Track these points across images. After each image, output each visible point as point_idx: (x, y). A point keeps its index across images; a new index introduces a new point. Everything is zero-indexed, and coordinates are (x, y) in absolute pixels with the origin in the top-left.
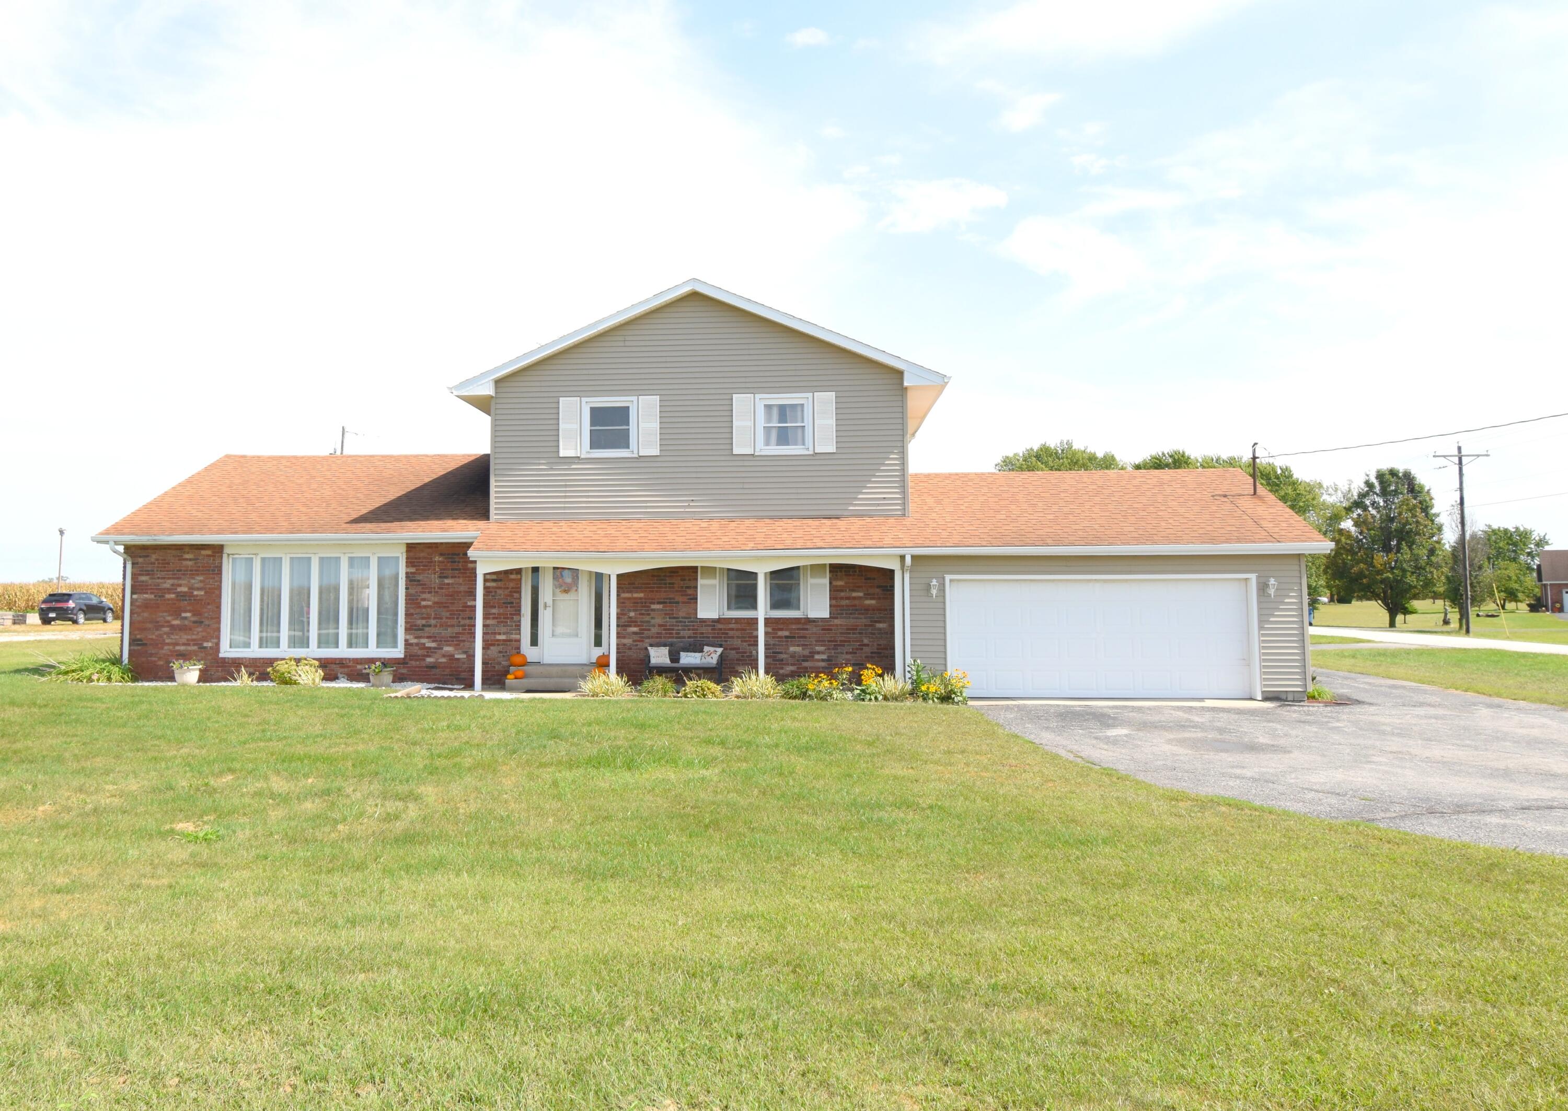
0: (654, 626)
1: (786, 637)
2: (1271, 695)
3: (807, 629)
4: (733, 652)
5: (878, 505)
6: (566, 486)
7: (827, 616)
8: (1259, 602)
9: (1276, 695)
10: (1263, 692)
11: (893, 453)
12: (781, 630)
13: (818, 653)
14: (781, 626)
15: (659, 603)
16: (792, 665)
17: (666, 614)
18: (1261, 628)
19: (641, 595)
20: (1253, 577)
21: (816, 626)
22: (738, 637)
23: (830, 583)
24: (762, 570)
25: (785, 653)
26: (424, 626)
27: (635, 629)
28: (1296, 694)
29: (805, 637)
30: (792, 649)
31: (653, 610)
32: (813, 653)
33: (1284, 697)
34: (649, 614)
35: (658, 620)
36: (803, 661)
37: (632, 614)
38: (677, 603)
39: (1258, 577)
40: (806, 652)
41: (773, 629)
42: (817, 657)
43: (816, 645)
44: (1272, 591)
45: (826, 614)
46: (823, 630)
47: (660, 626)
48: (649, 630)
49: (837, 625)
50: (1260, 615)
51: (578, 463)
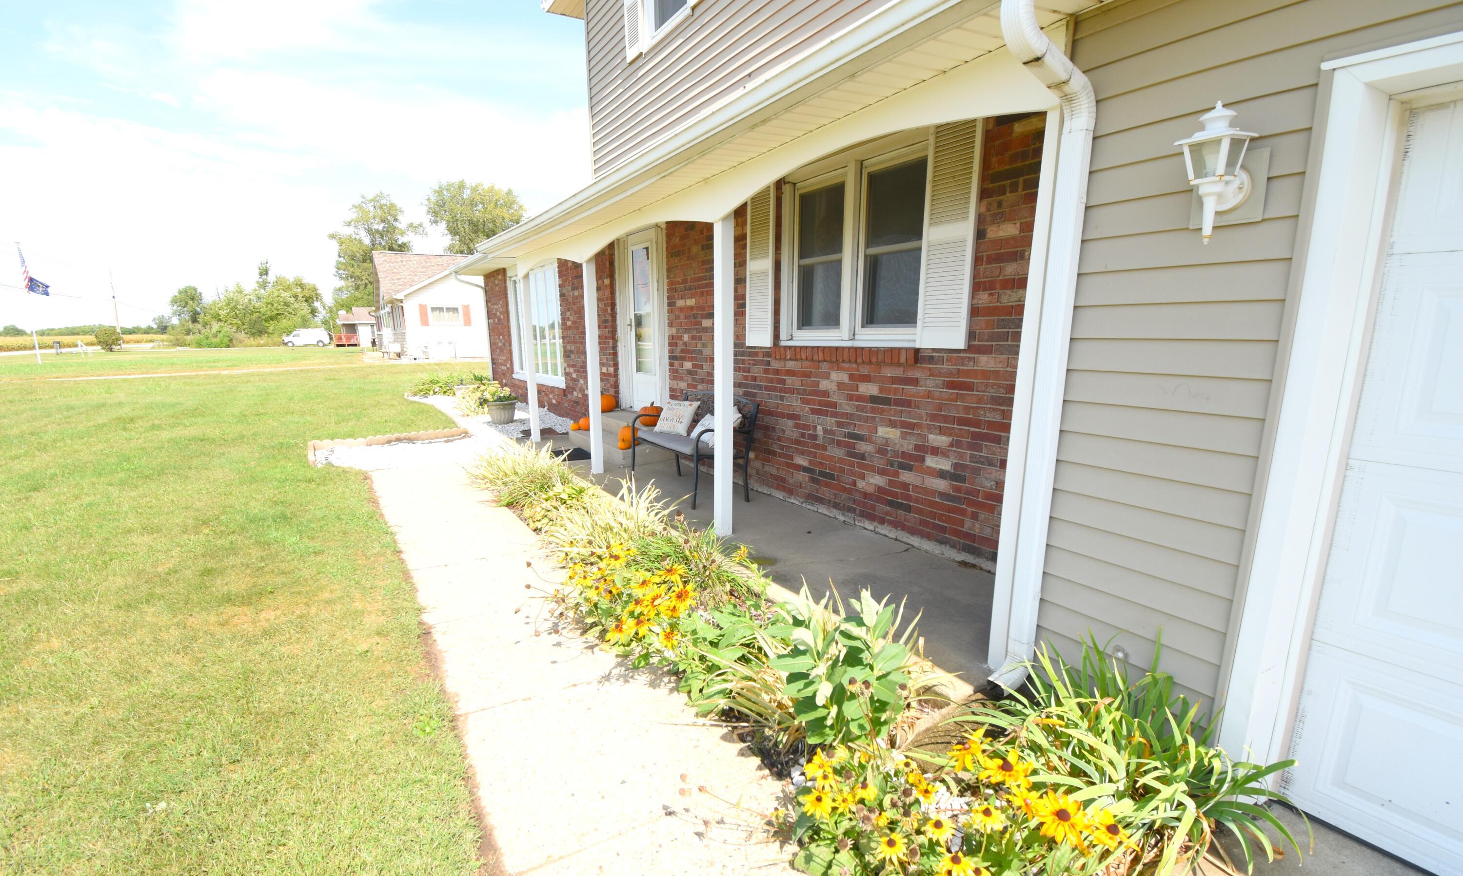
1: (873, 399)
3: (915, 382)
4: (790, 423)
7: (959, 342)
12: (867, 378)
14: (865, 370)
16: (882, 472)
21: (934, 373)
23: (980, 234)
29: (907, 403)
30: (883, 431)
31: (705, 329)
32: (924, 450)
34: (700, 338)
35: (708, 351)
36: (903, 466)
37: (686, 338)
40: (908, 446)
41: (851, 377)
42: (931, 462)
43: (931, 428)
45: (960, 339)
46: (951, 385)
48: (702, 367)
49: (986, 374)
51: (643, 65)
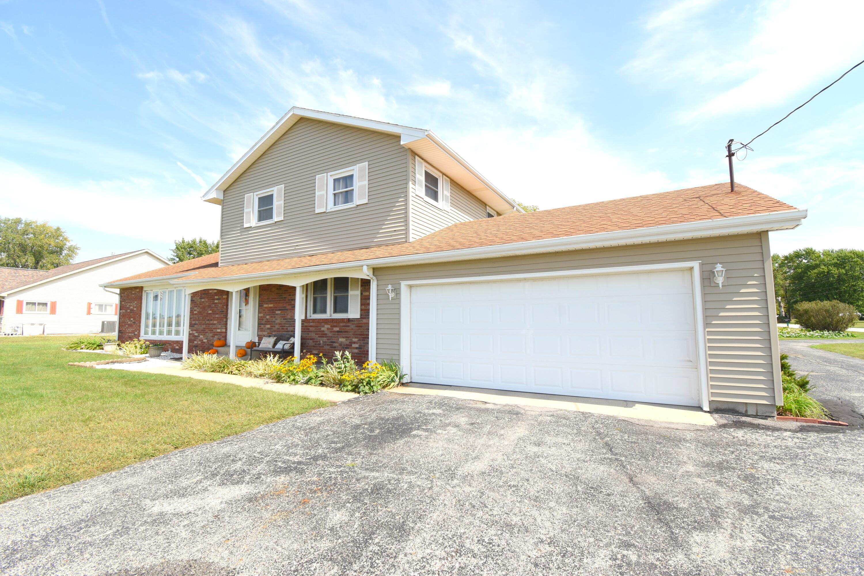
0: (277, 324)
1: (338, 332)
2: (720, 406)
3: (349, 326)
4: (311, 341)
5: (391, 236)
6: (246, 244)
7: (359, 317)
8: (704, 294)
9: (731, 407)
10: (711, 402)
11: (401, 197)
12: (335, 326)
13: (354, 343)
14: (335, 324)
15: (279, 310)
17: (282, 317)
18: (707, 325)
19: (271, 305)
20: (696, 265)
21: (353, 324)
22: (314, 331)
23: (361, 294)
24: (298, 283)
25: (337, 343)
26: (194, 324)
27: (268, 326)
28: (759, 408)
29: (347, 332)
30: (341, 340)
31: (277, 314)
32: (352, 343)
33: (743, 410)
34: (275, 317)
35: (278, 321)
36: (346, 348)
37: (268, 317)
38: (287, 310)
39: (702, 265)
40: (348, 343)
41: (331, 326)
42: (354, 345)
43: (353, 337)
44: (720, 280)
45: (358, 316)
46: (357, 326)
47: (280, 324)
48: (275, 327)
49: (364, 324)
50: (705, 309)
51: (252, 230)
